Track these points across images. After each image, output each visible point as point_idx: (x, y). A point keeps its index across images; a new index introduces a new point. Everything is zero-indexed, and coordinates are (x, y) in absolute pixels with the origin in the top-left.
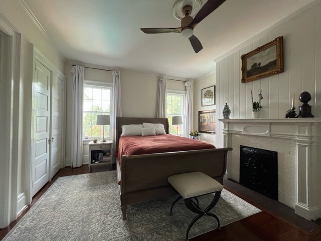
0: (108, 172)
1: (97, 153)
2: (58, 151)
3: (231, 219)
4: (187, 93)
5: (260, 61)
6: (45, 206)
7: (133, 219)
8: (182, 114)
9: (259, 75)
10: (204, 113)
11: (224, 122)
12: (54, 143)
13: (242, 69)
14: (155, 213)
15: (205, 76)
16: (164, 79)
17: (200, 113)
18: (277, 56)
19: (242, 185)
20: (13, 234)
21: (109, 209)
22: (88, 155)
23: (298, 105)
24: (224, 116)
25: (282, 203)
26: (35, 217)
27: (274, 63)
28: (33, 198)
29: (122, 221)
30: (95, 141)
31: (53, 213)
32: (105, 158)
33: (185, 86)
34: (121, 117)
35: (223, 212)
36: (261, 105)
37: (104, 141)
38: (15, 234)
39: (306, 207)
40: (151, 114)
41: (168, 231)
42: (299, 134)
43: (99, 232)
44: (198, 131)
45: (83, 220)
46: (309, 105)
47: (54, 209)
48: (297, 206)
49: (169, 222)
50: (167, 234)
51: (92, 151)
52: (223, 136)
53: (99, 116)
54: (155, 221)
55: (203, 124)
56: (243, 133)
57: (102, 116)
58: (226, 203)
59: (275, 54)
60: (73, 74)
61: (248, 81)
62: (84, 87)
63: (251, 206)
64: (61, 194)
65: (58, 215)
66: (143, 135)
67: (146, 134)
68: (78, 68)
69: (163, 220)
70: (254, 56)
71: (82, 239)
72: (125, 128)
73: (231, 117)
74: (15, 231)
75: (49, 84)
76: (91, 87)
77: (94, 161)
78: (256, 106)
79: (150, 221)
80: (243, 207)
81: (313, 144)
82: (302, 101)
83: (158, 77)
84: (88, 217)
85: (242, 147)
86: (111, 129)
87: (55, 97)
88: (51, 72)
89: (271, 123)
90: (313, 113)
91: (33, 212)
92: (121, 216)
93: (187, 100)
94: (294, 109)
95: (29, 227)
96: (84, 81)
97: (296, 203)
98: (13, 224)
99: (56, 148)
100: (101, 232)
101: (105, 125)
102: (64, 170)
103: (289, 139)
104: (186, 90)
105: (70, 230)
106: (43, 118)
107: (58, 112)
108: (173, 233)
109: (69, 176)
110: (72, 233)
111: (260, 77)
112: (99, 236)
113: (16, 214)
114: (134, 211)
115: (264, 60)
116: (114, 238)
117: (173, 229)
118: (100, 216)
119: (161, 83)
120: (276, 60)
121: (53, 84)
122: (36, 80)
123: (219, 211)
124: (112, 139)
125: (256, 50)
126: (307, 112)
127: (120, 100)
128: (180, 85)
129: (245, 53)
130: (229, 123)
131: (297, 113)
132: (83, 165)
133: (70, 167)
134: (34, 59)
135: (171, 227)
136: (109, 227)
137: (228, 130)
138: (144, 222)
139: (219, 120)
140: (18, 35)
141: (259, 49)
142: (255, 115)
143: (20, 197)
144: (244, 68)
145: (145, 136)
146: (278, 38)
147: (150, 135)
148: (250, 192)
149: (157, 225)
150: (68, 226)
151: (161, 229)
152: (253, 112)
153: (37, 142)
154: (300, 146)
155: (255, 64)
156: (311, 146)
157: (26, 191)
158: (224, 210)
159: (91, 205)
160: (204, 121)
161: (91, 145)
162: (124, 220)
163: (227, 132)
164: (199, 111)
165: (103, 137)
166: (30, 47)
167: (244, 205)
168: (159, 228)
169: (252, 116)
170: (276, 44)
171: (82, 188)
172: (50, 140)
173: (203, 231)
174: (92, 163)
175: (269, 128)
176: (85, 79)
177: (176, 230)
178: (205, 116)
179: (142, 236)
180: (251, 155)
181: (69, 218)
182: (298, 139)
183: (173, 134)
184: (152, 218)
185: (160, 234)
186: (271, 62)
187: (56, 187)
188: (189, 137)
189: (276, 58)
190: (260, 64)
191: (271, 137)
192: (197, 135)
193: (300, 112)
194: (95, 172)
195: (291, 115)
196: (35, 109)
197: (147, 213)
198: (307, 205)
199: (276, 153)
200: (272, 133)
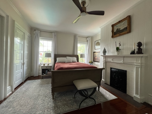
0: (50, 79)
1: (45, 70)
2: (27, 69)
3: (102, 101)
4: (88, 43)
5: (120, 27)
6: (20, 92)
7: (57, 99)
8: (85, 53)
9: (119, 34)
10: (96, 53)
11: (103, 57)
12: (25, 65)
13: (112, 31)
14: (68, 97)
15: (96, 35)
16: (77, 36)
17: (94, 52)
18: (128, 25)
19: (111, 86)
20: (4, 103)
21: (47, 94)
22: (41, 71)
23: (136, 48)
24: (103, 54)
25: (128, 95)
26: (15, 97)
27: (126, 28)
28: (15, 89)
29: (52, 100)
30: (44, 65)
31: (22, 95)
32: (48, 73)
33: (87, 40)
34: (57, 54)
35: (99, 98)
36: (120, 48)
37: (48, 65)
38: (5, 103)
39: (138, 96)
40: (71, 53)
41: (71, 105)
42: (136, 62)
43: (41, 104)
44: (93, 61)
45: (35, 98)
46: (141, 48)
47: (23, 93)
48: (134, 96)
49: (73, 101)
50: (71, 106)
51: (42, 69)
52: (103, 63)
53: (46, 53)
54: (67, 100)
55: (95, 58)
56: (111, 62)
57: (47, 53)
58: (101, 94)
59: (127, 24)
60: (35, 34)
61: (115, 37)
62: (40, 40)
63: (113, 95)
64: (27, 87)
65: (25, 96)
66: (66, 62)
67: (67, 62)
68: (37, 31)
69: (71, 100)
70: (117, 25)
71: (33, 106)
72: (58, 59)
73: (107, 54)
74: (5, 102)
75: (23, 39)
76: (43, 40)
77: (43, 74)
78: (118, 49)
79: (64, 100)
80: (109, 96)
81: (142, 67)
82: (138, 46)
83: (74, 36)
84: (37, 97)
85: (111, 68)
86: (52, 59)
87: (26, 44)
88: (24, 33)
89: (124, 57)
90: (143, 52)
91: (14, 95)
92: (52, 98)
93: (88, 46)
94: (134, 50)
95: (11, 100)
96: (40, 37)
97: (134, 94)
98: (5, 99)
99: (27, 67)
100: (42, 104)
101: (49, 58)
102: (30, 78)
103: (132, 65)
104: (87, 42)
105: (29, 103)
106: (20, 54)
107: (28, 51)
108: (74, 106)
109: (32, 80)
110: (29, 104)
111: (120, 35)
112: (41, 105)
113: (6, 96)
114: (58, 96)
115: (122, 27)
116: (47, 107)
117: (74, 104)
118: (43, 97)
119: (75, 38)
120: (127, 27)
121: (25, 39)
122: (16, 37)
123: (97, 97)
124: (52, 64)
125: (118, 22)
126: (140, 51)
127: (56, 46)
128: (85, 39)
129: (113, 24)
130: (105, 57)
131: (136, 52)
132: (39, 76)
133: (33, 76)
134: (15, 27)
135: (73, 103)
136: (46, 102)
137: (105, 60)
138: (62, 101)
139: (101, 56)
140: (8, 16)
141: (120, 22)
142: (117, 53)
143: (9, 88)
144: (113, 31)
145: (67, 63)
146: (128, 16)
147: (69, 62)
148: (114, 89)
149: (67, 102)
150: (28, 101)
151: (69, 104)
152: (116, 52)
153: (17, 64)
154: (136, 67)
155: (118, 29)
156: (142, 68)
157: (12, 85)
158: (100, 97)
159: (40, 93)
160: (96, 56)
161: (42, 67)
162: (53, 99)
163: (104, 61)
164: (94, 51)
165: (48, 63)
166: (13, 22)
167: (110, 95)
168: (68, 103)
169: (116, 53)
170: (127, 19)
171: (37, 85)
172: (23, 64)
173: (88, 105)
174: (42, 74)
175: (123, 59)
176: (40, 36)
177: (75, 104)
178: (96, 54)
179: (60, 106)
180: (115, 72)
181: (29, 98)
182: (135, 64)
183: (80, 62)
184: (66, 99)
185: (68, 106)
186: (125, 28)
187: (26, 85)
188: (89, 64)
189: (127, 26)
190: (120, 29)
191: (124, 63)
192: (92, 63)
193: (137, 52)
194: (44, 79)
195: (133, 53)
196: (16, 50)
197: (64, 97)
198: (139, 96)
199: (126, 71)
200: (124, 61)
